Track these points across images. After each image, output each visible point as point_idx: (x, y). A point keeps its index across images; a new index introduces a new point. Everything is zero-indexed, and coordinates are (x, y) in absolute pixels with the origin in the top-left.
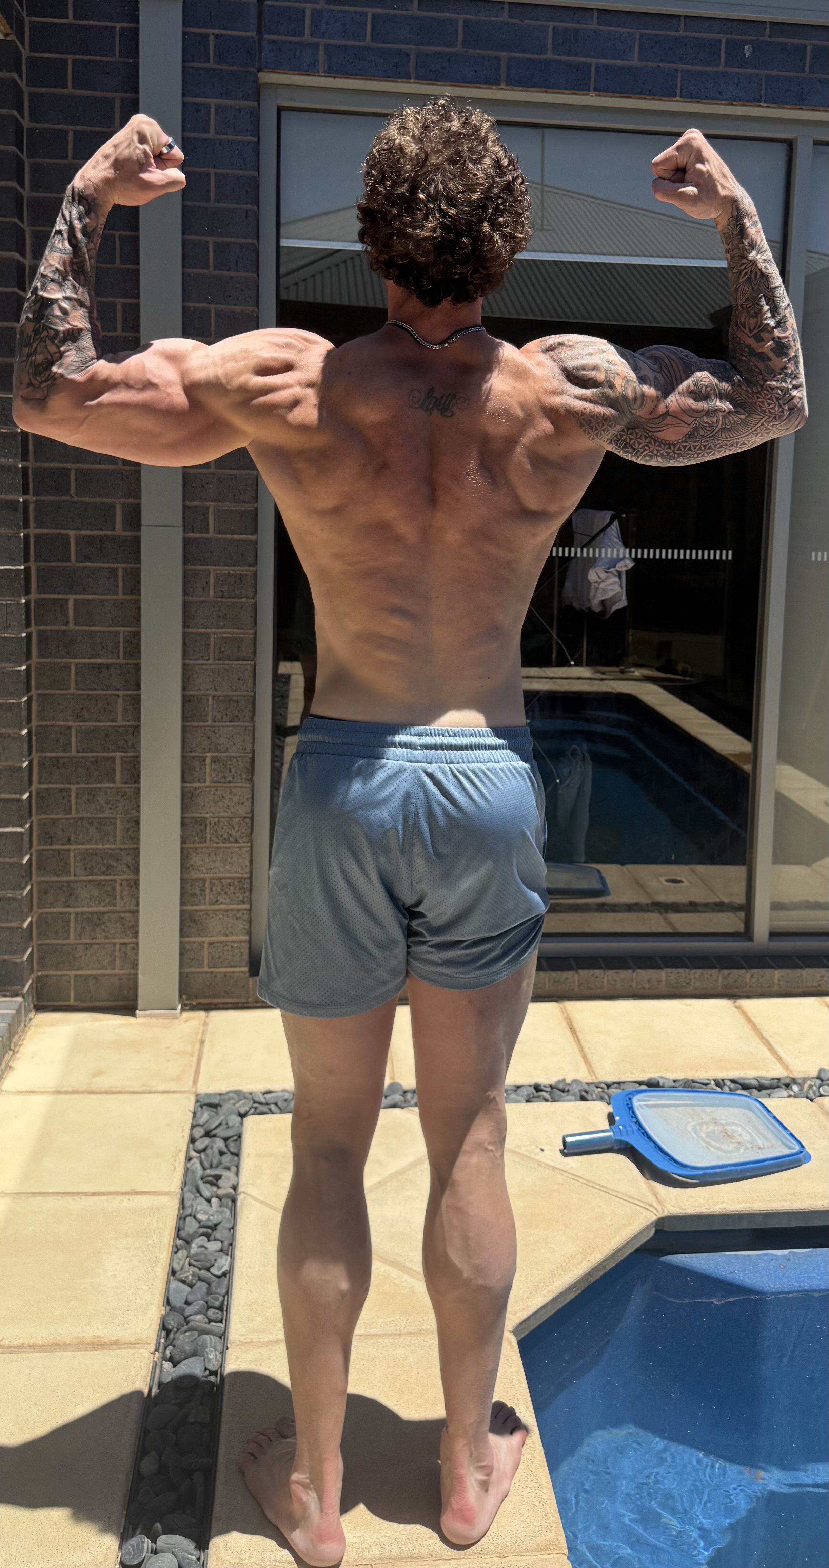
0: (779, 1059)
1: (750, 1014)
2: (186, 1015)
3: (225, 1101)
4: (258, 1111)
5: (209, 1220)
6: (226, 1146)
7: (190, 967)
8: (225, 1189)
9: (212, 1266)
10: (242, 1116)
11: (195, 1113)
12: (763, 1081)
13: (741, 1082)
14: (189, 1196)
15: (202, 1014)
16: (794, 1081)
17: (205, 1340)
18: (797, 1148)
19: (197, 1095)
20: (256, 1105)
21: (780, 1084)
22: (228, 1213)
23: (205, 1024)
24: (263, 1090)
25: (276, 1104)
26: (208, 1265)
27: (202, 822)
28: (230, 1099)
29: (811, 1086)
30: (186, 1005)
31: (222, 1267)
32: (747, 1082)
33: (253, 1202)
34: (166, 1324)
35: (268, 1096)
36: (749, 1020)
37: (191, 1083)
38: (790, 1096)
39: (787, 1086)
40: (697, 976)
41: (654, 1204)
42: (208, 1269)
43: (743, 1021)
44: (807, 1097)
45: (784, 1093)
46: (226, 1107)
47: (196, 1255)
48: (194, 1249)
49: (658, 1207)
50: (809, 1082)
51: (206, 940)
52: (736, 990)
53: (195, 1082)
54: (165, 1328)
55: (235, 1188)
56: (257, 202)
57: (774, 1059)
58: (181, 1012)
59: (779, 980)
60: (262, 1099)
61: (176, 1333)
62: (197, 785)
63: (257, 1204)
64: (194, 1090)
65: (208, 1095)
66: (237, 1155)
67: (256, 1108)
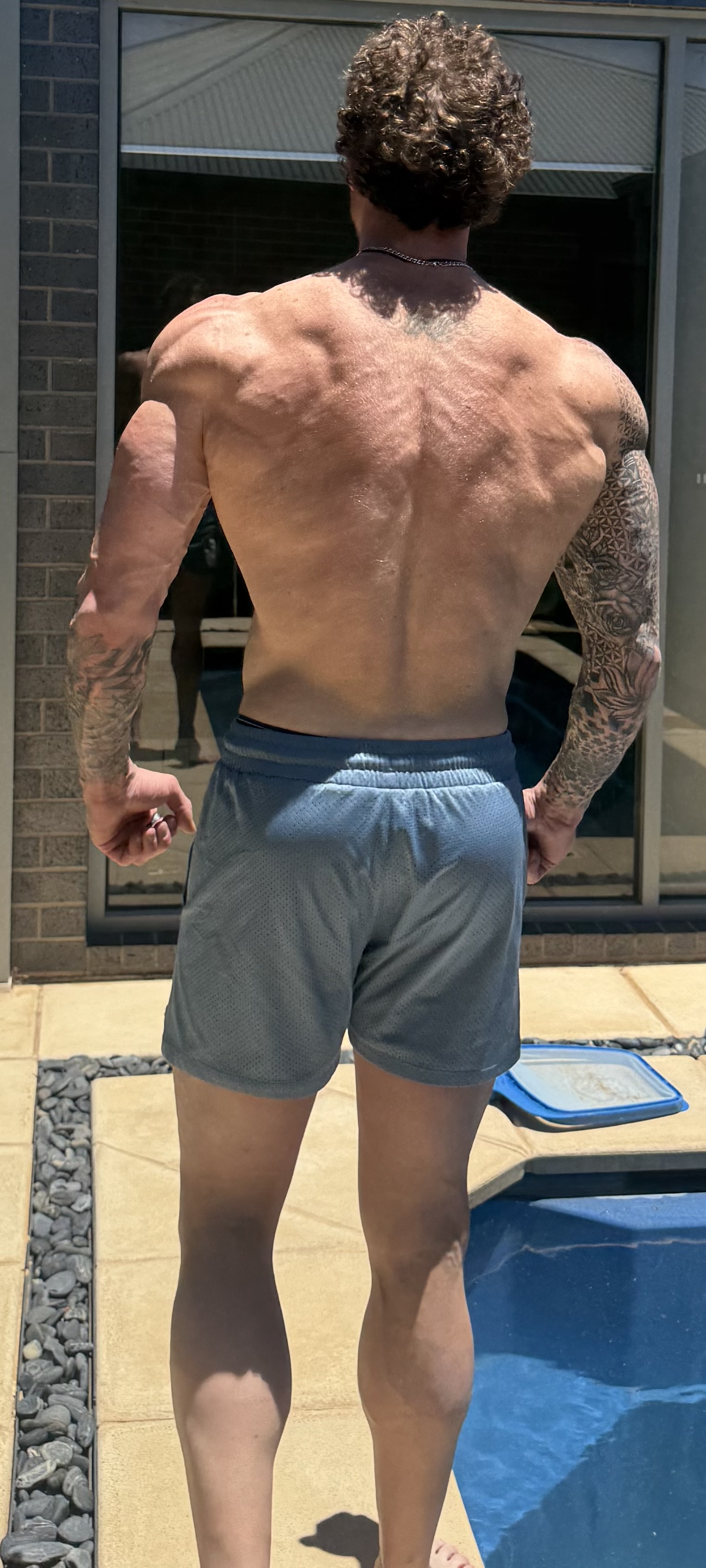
0: (665, 1021)
1: (636, 981)
2: (18, 988)
3: (71, 1066)
4: (106, 1074)
5: (65, 1165)
6: (76, 1105)
7: (21, 936)
8: (79, 1139)
9: (73, 1203)
10: (89, 1079)
11: (39, 1078)
12: (643, 1041)
13: (620, 1041)
14: (42, 1147)
15: (35, 987)
16: (678, 1041)
17: (74, 1260)
18: (674, 1095)
19: (39, 1062)
20: (103, 1069)
21: (663, 1043)
22: (83, 1161)
23: (40, 997)
24: (110, 1056)
25: (125, 1068)
26: (69, 1202)
27: (36, 774)
28: (75, 1063)
29: (695, 1045)
30: (17, 979)
31: (83, 1204)
32: (627, 1041)
33: (110, 1150)
34: (34, 1249)
35: (116, 1060)
36: (635, 986)
37: (31, 1050)
38: (672, 1054)
39: (671, 1046)
40: (579, 941)
41: (525, 1147)
42: (69, 1206)
43: (628, 987)
44: (691, 1055)
45: (667, 1051)
46: (71, 1071)
47: (56, 1194)
48: (53, 1189)
49: (528, 1150)
50: (694, 1041)
51: (39, 906)
52: (623, 957)
53: (36, 1050)
54: (32, 1253)
55: (89, 1139)
56: (97, 111)
57: (658, 1021)
58: (12, 986)
59: (670, 946)
60: (109, 1063)
61: (43, 1256)
62: (29, 734)
63: (114, 1152)
64: (35, 1056)
65: (51, 1061)
66: (89, 1112)
67: (103, 1073)
